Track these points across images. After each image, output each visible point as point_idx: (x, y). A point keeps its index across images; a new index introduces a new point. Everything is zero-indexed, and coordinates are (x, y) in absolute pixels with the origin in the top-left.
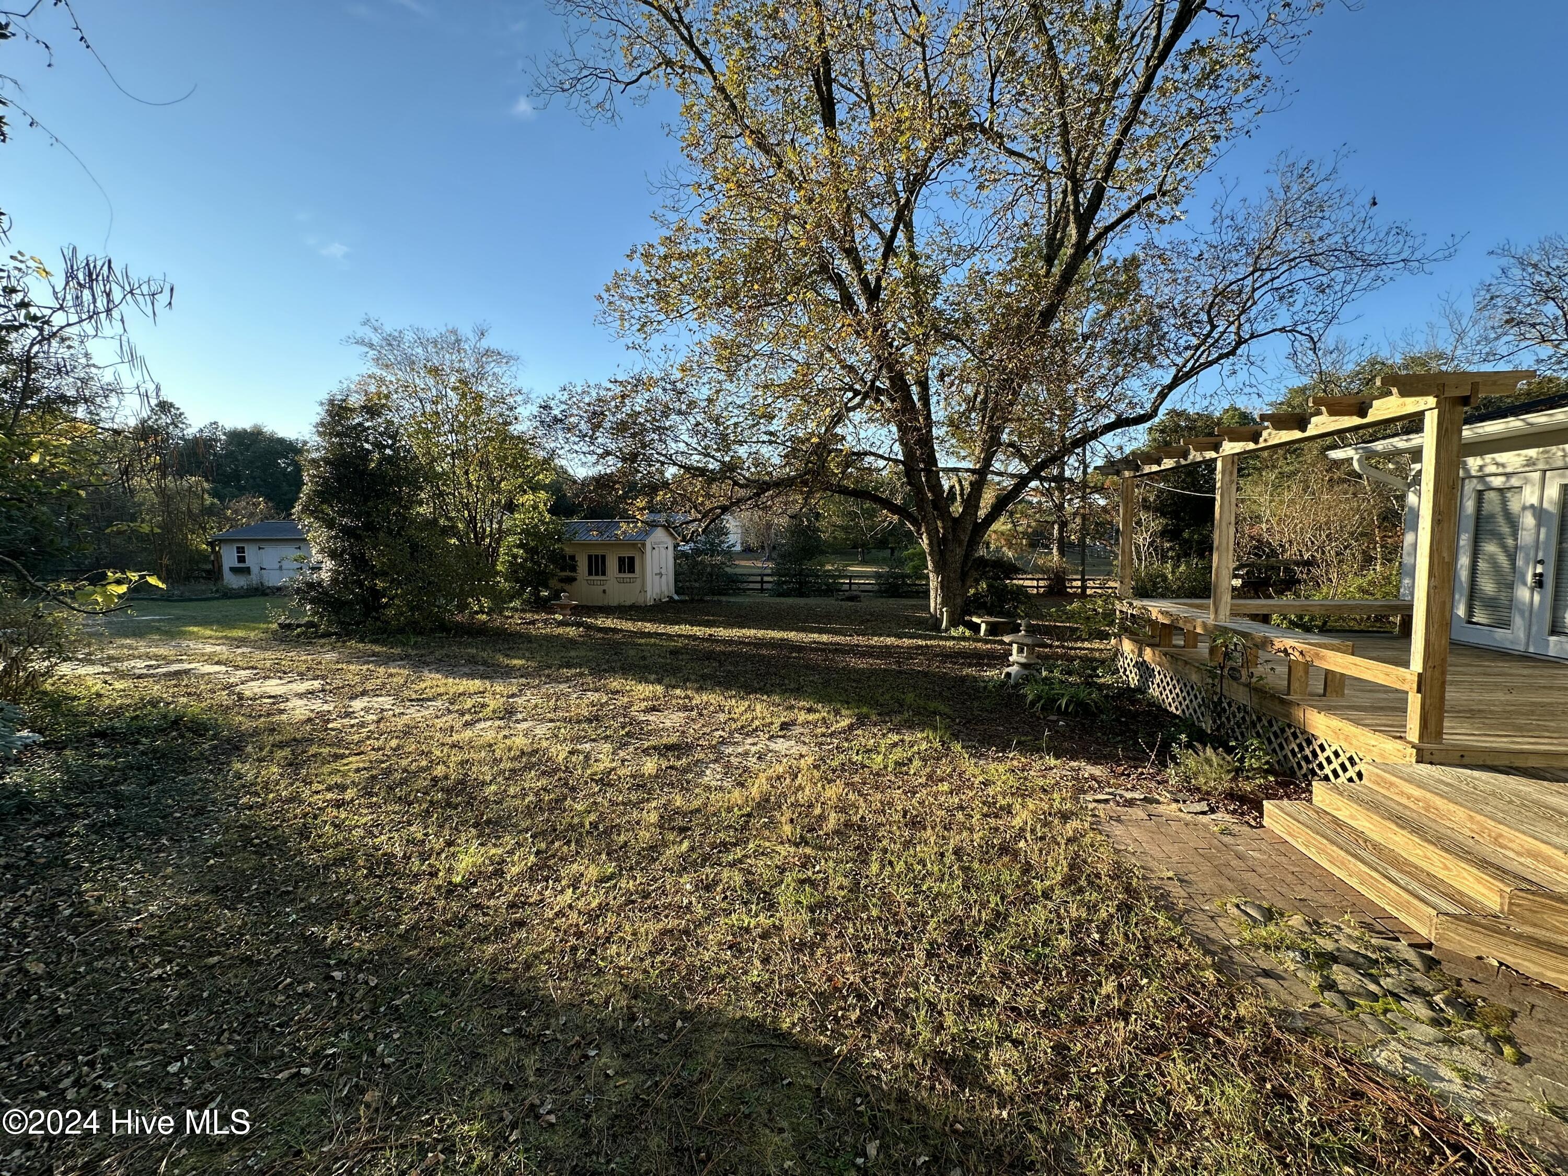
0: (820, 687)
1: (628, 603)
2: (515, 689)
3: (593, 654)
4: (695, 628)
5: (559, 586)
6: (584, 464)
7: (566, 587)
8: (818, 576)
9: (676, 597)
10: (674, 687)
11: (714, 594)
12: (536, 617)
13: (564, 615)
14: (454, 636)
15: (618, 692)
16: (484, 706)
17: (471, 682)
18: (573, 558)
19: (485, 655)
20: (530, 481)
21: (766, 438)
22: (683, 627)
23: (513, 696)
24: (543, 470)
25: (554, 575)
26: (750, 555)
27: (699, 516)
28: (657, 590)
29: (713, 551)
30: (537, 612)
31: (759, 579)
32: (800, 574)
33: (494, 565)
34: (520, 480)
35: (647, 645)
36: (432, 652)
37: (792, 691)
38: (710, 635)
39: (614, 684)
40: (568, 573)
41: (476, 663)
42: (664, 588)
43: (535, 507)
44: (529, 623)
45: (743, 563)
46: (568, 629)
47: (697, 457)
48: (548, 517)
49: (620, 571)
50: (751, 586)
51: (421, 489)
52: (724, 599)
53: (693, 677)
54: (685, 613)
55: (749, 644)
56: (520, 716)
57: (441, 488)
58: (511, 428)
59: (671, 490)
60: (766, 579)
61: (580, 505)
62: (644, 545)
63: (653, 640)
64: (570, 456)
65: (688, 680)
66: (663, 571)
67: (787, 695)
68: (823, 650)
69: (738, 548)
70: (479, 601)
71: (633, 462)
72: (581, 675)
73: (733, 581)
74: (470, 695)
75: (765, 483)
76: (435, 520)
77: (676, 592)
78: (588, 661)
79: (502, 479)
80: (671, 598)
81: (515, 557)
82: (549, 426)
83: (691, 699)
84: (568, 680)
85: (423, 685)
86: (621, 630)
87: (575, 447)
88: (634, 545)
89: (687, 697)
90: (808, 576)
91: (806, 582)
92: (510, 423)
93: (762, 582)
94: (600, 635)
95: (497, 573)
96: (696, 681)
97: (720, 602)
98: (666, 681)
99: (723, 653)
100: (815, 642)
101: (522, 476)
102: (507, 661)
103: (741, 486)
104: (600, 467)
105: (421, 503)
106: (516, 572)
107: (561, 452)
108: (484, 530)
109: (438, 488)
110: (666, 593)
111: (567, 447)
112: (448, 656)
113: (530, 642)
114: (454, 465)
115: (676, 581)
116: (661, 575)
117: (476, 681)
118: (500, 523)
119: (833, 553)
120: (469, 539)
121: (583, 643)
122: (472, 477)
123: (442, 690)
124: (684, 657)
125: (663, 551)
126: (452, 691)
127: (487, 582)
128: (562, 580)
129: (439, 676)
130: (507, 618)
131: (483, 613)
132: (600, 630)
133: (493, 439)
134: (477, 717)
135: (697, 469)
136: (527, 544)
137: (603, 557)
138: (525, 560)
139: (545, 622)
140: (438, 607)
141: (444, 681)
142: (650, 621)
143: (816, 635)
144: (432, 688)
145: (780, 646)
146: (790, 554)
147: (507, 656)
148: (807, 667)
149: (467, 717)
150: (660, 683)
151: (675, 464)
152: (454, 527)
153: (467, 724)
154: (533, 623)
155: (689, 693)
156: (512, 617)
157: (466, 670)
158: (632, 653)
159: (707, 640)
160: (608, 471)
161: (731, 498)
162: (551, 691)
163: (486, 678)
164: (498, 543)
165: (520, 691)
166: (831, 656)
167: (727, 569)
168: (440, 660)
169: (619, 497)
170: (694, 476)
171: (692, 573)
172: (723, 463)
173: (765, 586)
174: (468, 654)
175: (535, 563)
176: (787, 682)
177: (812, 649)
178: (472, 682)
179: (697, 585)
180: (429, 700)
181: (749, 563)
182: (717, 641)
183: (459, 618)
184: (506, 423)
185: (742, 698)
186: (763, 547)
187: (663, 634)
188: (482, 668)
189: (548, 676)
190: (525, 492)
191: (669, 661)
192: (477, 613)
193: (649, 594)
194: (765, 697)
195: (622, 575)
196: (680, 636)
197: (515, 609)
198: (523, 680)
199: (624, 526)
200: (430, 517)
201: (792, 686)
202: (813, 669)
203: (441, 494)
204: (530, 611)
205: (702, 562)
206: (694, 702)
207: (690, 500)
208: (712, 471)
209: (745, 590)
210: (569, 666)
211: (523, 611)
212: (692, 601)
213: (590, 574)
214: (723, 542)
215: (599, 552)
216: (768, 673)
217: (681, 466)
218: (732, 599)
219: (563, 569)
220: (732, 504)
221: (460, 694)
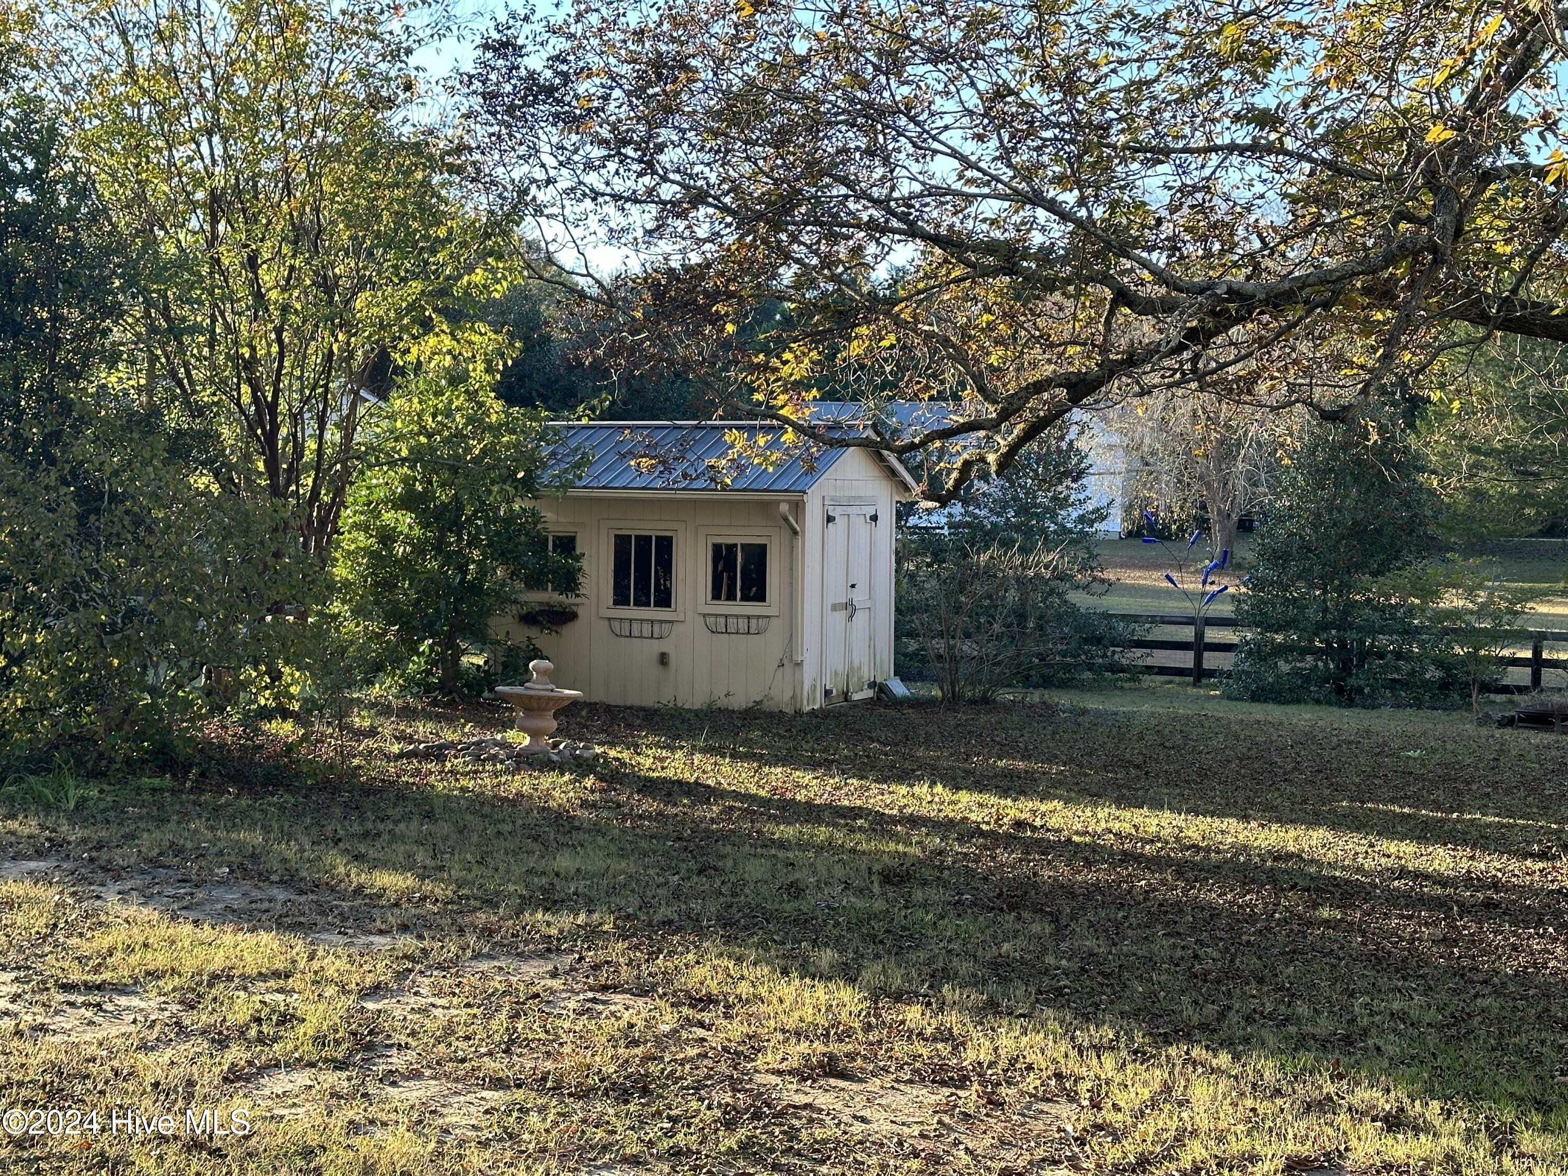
0: (1432, 1039)
1: (739, 702)
2: (382, 971)
3: (629, 866)
4: (964, 797)
5: (520, 635)
6: (615, 235)
7: (542, 639)
8: (1410, 633)
9: (899, 688)
10: (898, 997)
11: (1027, 682)
12: (449, 736)
13: (535, 734)
14: (198, 789)
15: (709, 1001)
16: (287, 1019)
17: (247, 940)
18: (567, 545)
19: (290, 850)
20: (443, 292)
21: (1243, 135)
22: (922, 789)
23: (376, 991)
24: (484, 255)
25: (504, 600)
26: (1156, 550)
27: (991, 412)
28: (836, 662)
29: (1028, 533)
30: (450, 721)
31: (1187, 633)
32: (1343, 625)
33: (325, 559)
34: (416, 286)
35: (803, 846)
36: (132, 836)
37: (1324, 1045)
38: (1019, 824)
39: (700, 972)
40: (550, 596)
41: (264, 877)
42: (860, 656)
43: (457, 378)
44: (426, 755)
45: (1132, 577)
46: (547, 780)
47: (991, 208)
48: (496, 409)
49: (716, 596)
50: (1161, 658)
51: (116, 312)
52: (1063, 699)
53: (965, 967)
54: (928, 742)
55: (1155, 863)
56: (397, 1061)
57: (175, 311)
58: (395, 117)
59: (898, 322)
60: (1213, 635)
61: (599, 370)
62: (798, 507)
63: (822, 833)
64: (572, 209)
65: (946, 975)
66: (859, 597)
67: (1306, 1058)
68: (1440, 904)
69: (1115, 524)
70: (276, 676)
71: (776, 226)
72: (592, 934)
73: (1097, 641)
74: (246, 982)
75: (1234, 293)
76: (154, 412)
77: (900, 671)
78: (613, 890)
79: (363, 283)
80: (881, 689)
81: (387, 537)
82: (511, 110)
83: (958, 1045)
84: (550, 948)
85: (104, 941)
86: (716, 793)
87: (592, 179)
88: (766, 508)
89: (944, 1035)
90: (1374, 631)
91: (1364, 655)
92: (390, 103)
93: (1199, 646)
94: (650, 805)
95: (331, 587)
96: (976, 982)
97: (1048, 711)
98: (871, 973)
99: (1069, 891)
100: (1403, 873)
101: (422, 272)
102: (358, 877)
103: (1145, 307)
104: (664, 246)
105: (112, 361)
106: (389, 585)
107: (543, 196)
108: (299, 451)
109: (165, 312)
110: (867, 674)
111: (565, 180)
112: (179, 851)
113: (429, 816)
114: (213, 240)
115: (901, 632)
116: (850, 608)
117: (265, 937)
118: (348, 426)
119: (1470, 550)
120: (249, 475)
121: (597, 829)
122: (266, 277)
123: (159, 960)
124: (935, 894)
125: (862, 528)
126: (189, 965)
127: (303, 616)
128: (529, 619)
129: (148, 913)
130: (361, 734)
131: (285, 714)
132: (649, 786)
133: (338, 153)
134: (266, 1055)
135: (991, 247)
136: (427, 496)
137: (665, 545)
138: (419, 549)
139: (478, 753)
140: (153, 691)
141: (165, 930)
142: (812, 765)
143: (1408, 848)
144: (129, 949)
145: (1272, 877)
146: (1306, 548)
147: (358, 858)
148: (1378, 960)
149: (236, 1054)
150: (851, 980)
151: (913, 232)
152: (209, 437)
153: (233, 1077)
154: (437, 753)
155: (952, 1019)
156: (372, 733)
157: (233, 897)
158: (755, 869)
159: (1008, 841)
160: (695, 259)
161: (1104, 350)
162: (497, 983)
163: (295, 927)
164: (339, 492)
165: (401, 976)
166: (1468, 926)
167: (1075, 597)
168: (155, 863)
169: (726, 344)
170: (979, 272)
171: (958, 610)
172: (1084, 227)
173: (1211, 660)
174: (240, 846)
175: (448, 558)
176: (1302, 1009)
177: (1394, 899)
178: (250, 939)
179: (967, 647)
180: (122, 990)
181: (1155, 579)
182: (1044, 847)
183: (211, 729)
184: (378, 102)
185: (1139, 1055)
186: (1203, 524)
187: (856, 812)
188: (281, 895)
189: (487, 932)
190: (427, 326)
191: (879, 905)
192: (266, 714)
193: (809, 674)
194: (1223, 1059)
195: (724, 607)
196: (914, 821)
197: (383, 709)
198: (408, 943)
199: (736, 439)
200: (139, 402)
201: (1325, 1026)
202: (1402, 970)
203: (177, 330)
204: (429, 717)
205: (988, 572)
206: (969, 1056)
207: (960, 357)
208: (1045, 255)
209: (1136, 672)
210: (552, 904)
211: (407, 713)
212: (953, 701)
213: (621, 598)
214: (1064, 503)
215: (652, 528)
216: (1231, 974)
217: (934, 239)
218: (1093, 703)
219: (535, 581)
220: (1110, 371)
221: (215, 978)
